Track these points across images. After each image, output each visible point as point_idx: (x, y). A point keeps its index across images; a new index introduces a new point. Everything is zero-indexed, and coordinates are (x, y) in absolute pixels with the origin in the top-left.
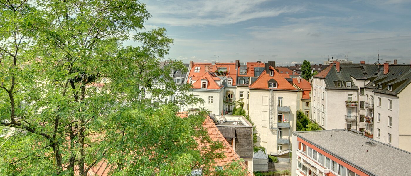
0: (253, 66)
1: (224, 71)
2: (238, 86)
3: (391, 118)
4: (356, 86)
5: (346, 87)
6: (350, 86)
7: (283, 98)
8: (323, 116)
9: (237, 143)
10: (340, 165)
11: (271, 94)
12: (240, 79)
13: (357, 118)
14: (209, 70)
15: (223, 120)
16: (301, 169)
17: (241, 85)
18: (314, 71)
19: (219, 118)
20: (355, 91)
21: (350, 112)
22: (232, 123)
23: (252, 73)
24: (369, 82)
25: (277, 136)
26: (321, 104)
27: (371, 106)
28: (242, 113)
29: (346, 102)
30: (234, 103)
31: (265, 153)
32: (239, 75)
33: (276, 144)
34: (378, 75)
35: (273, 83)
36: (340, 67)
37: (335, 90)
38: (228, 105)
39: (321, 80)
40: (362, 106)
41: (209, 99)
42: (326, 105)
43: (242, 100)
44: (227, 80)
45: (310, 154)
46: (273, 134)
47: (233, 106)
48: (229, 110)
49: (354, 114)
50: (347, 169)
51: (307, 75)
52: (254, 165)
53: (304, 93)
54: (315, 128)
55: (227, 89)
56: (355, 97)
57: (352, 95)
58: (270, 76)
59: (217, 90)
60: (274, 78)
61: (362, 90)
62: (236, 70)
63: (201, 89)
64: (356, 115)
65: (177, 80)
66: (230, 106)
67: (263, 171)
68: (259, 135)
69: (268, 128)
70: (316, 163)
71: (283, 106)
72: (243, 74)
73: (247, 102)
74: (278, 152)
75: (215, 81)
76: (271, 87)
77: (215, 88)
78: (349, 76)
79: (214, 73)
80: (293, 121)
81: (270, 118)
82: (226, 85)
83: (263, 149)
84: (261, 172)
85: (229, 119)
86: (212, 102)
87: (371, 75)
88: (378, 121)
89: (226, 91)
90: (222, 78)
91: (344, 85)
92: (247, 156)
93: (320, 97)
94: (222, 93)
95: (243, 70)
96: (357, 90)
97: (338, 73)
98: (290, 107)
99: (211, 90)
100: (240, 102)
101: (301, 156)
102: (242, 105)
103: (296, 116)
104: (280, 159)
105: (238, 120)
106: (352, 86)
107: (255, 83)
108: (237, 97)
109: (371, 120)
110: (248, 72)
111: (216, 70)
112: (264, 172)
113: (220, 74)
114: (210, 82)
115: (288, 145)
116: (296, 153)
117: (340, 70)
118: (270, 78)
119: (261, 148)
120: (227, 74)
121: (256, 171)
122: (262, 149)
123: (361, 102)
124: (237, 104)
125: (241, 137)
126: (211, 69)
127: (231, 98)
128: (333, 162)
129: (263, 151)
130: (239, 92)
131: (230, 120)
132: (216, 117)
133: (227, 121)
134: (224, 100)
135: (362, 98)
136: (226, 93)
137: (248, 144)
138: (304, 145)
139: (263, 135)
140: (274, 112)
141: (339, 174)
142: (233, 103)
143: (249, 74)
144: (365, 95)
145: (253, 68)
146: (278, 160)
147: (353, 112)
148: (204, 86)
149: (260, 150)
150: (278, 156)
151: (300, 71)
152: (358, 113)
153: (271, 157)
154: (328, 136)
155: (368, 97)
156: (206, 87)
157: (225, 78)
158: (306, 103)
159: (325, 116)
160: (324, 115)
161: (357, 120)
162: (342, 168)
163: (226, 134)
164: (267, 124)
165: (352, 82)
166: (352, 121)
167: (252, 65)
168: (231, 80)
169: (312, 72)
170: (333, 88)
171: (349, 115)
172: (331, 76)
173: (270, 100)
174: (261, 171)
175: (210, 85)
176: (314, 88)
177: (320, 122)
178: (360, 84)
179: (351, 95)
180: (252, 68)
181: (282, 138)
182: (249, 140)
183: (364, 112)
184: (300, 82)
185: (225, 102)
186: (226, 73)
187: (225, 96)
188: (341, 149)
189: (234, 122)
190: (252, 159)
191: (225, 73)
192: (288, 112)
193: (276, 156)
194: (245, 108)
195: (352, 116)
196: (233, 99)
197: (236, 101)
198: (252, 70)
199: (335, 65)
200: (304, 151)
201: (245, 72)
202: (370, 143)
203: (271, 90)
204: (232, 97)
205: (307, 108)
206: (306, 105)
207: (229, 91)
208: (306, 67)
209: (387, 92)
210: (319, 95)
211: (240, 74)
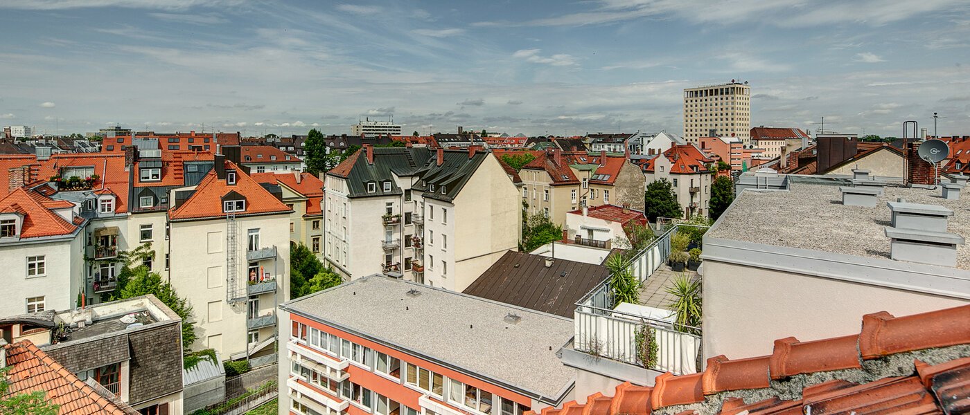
0: (180, 157)
1: (84, 174)
2: (133, 213)
3: (445, 236)
4: (398, 188)
5: (383, 191)
6: (389, 189)
7: (260, 231)
8: (345, 249)
9: (136, 371)
10: (365, 348)
11: (230, 226)
12: (139, 196)
13: (402, 241)
14: (27, 178)
15: (84, 320)
16: (298, 373)
17: (144, 209)
18: (332, 149)
19: (73, 318)
20: (397, 196)
21: (390, 234)
22: (117, 321)
23: (177, 176)
24: (418, 178)
25: (246, 313)
26: (340, 226)
27: (420, 219)
28: (151, 285)
29: (383, 217)
30: (122, 257)
31: (216, 361)
32: (138, 185)
33: (246, 332)
34: (430, 167)
35: (235, 202)
36: (374, 155)
37: (364, 199)
38: (102, 266)
39: (341, 181)
40: (408, 221)
41: (32, 266)
42: (350, 228)
43: (148, 245)
44: (96, 200)
45: (314, 340)
46: (236, 312)
47: (119, 268)
48: (107, 277)
49: (396, 236)
50: (375, 352)
51: (318, 159)
52: (187, 400)
53: (309, 204)
54: (328, 281)
55: (96, 225)
56: (398, 206)
57: (393, 204)
58: (228, 185)
59: (60, 237)
60: (238, 189)
61: (407, 193)
62: (128, 170)
64: (399, 238)
66: (110, 267)
67: (212, 404)
68: (201, 324)
69: (224, 303)
70: (326, 355)
71: (260, 247)
72: (150, 179)
73: (163, 249)
74: (249, 348)
75: (51, 211)
76: (230, 209)
77: (53, 231)
78: (388, 170)
79: (46, 186)
80: (283, 273)
81: (230, 279)
82: (95, 213)
83: (212, 354)
84: (207, 409)
85: (107, 312)
86: (41, 271)
87: (420, 166)
88: (430, 243)
89: (93, 231)
90: (77, 198)
91: (379, 188)
92: (165, 392)
93: (338, 213)
94: (80, 242)
95: (150, 170)
96: (400, 194)
97: (370, 167)
98: (276, 248)
99: (37, 238)
100: (144, 250)
101: (297, 349)
102: (148, 261)
103: (289, 262)
104: (254, 363)
105: (135, 308)
106: (392, 187)
107: (185, 204)
108: (131, 242)
109: (421, 243)
110: (164, 173)
111: (55, 174)
112: (214, 406)
113: (70, 184)
114: (31, 216)
115: (272, 326)
116: (289, 345)
117: (374, 160)
118: (228, 190)
119: (205, 353)
120: (97, 184)
122: (207, 356)
123: (406, 214)
124: (132, 260)
125: (148, 353)
127: (111, 247)
128: (354, 345)
129: (212, 360)
130: (139, 227)
131: (112, 314)
132: (62, 315)
133: (101, 317)
134: (85, 255)
135: (409, 207)
136: (92, 236)
137: (169, 364)
138: (304, 326)
139: (210, 321)
140: (238, 264)
141: (364, 363)
142: (119, 257)
143: (169, 180)
144: (412, 201)
145: (181, 164)
146: (249, 365)
147: (395, 232)
148: (8, 231)
149: (202, 359)
150: (251, 357)
151: (303, 149)
152: (402, 234)
153: (233, 364)
154: (350, 295)
155: (417, 205)
156: (18, 232)
157: (91, 197)
158: (314, 222)
159: (348, 248)
160: (346, 245)
161: (401, 246)
162: (368, 352)
163: (97, 360)
164: (222, 293)
165: (392, 181)
166: (394, 249)
167: (179, 155)
168: (110, 201)
169: (328, 152)
170: (362, 195)
171: (389, 238)
172: (357, 172)
173: (228, 239)
174: (207, 407)
175: (33, 225)
176: (327, 195)
177: (340, 260)
178: (404, 184)
179: (391, 204)
180: (178, 163)
181: (259, 316)
182: (171, 352)
183: (410, 230)
184: (301, 181)
185: (92, 260)
186: (92, 182)
187: (90, 244)
189: (123, 316)
190: (181, 394)
191: (88, 181)
192: (272, 257)
193: (245, 358)
194: (157, 267)
195: (393, 239)
196: (119, 248)
197: (130, 250)
198: (176, 168)
199: (365, 151)
200: (304, 337)
201: (157, 175)
202: (413, 292)
203: (230, 217)
204: (114, 244)
205: (316, 232)
206: (314, 227)
207: (105, 229)
208: (315, 142)
209: (441, 197)
210: (337, 208)
211: (140, 182)
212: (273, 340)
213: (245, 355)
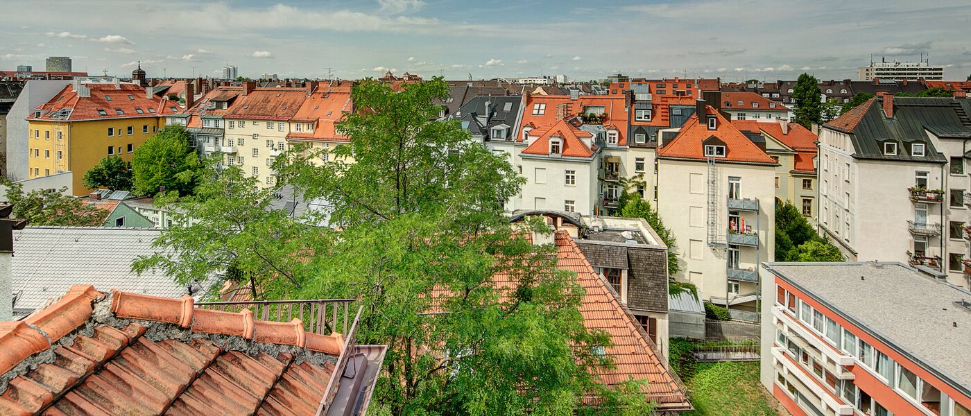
0: (667, 101)
1: (599, 112)
2: (630, 147)
4: (939, 153)
5: (910, 153)
6: (921, 154)
7: (741, 180)
8: (848, 220)
9: (632, 281)
10: (879, 352)
11: (710, 170)
12: (635, 133)
13: (944, 228)
14: (565, 113)
15: (598, 227)
16: (784, 345)
17: (639, 144)
18: (829, 96)
19: (591, 222)
20: (935, 165)
21: (922, 214)
22: (619, 233)
23: (664, 118)
25: (726, 261)
26: (841, 191)
28: (642, 211)
29: (910, 190)
30: (623, 182)
31: (697, 299)
32: (634, 123)
33: (725, 280)
35: (715, 147)
36: (894, 106)
37: (879, 162)
38: (609, 186)
39: (842, 136)
40: (959, 200)
41: (568, 177)
42: (856, 194)
43: (641, 176)
44: (606, 133)
45: (805, 316)
46: (716, 256)
47: (620, 189)
48: (612, 196)
49: (932, 220)
50: (896, 364)
51: (810, 109)
52: (672, 324)
53: (797, 159)
54: (822, 253)
55: (605, 153)
56: (935, 178)
57: (928, 174)
58: (708, 129)
59: (584, 158)
60: (718, 134)
61: (957, 162)
62: (627, 110)
63: (548, 155)
64: (940, 223)
65: (495, 132)
66: (614, 189)
67: (693, 337)
68: (684, 257)
69: (704, 244)
70: (821, 338)
71: (741, 197)
72: (643, 119)
73: (652, 181)
74: (729, 297)
75: (578, 138)
76: (710, 154)
77: (580, 153)
78: (919, 129)
79: (576, 119)
80: (767, 230)
81: (710, 222)
82: (605, 144)
83: (693, 290)
84: (688, 340)
85: (613, 224)
86: (573, 182)
89: (603, 157)
90: (593, 129)
91: (903, 150)
92: (654, 308)
93: (839, 175)
94: (595, 164)
95: (643, 111)
96: (943, 163)
97: (889, 121)
98: (758, 201)
99: (571, 157)
100: (638, 180)
101: (783, 318)
102: (641, 189)
103: (774, 219)
104: (734, 314)
105: (632, 227)
106: (927, 152)
107: (671, 144)
108: (629, 171)
110: (654, 115)
111: (581, 110)
112: (695, 341)
113: (590, 119)
114: (568, 141)
115: (754, 283)
116: (772, 311)
117: (894, 112)
118: (709, 134)
119: (687, 286)
120: (606, 120)
121: (675, 336)
122: (689, 290)
123: (953, 191)
124: (629, 186)
125: (640, 269)
126: (570, 109)
127: (615, 172)
128: (862, 342)
129: (693, 295)
130: (635, 159)
131: (616, 227)
132: (584, 218)
133: (609, 227)
134: (599, 176)
135: (958, 182)
136: (603, 162)
137: (657, 285)
138: (792, 296)
139: (692, 257)
140: (718, 208)
141: (877, 371)
142: (621, 182)
143: (657, 121)
144: (965, 174)
145: (667, 107)
146: (728, 314)
147: (931, 213)
148: (555, 149)
149: (684, 291)
150: (730, 307)
151: (790, 96)
152: (944, 217)
153: (713, 308)
154: (855, 278)
156: (561, 152)
157: (602, 130)
158: (804, 181)
159: (853, 219)
160: (849, 216)
161: (944, 235)
162: (884, 359)
163: (606, 261)
164: (703, 234)
165: (928, 143)
166: (930, 236)
167: (665, 99)
168: (614, 135)
169: (823, 100)
170: (875, 157)
171: (921, 220)
172: (867, 127)
173: (708, 183)
174: (688, 338)
175: (569, 148)
176: (823, 152)
177: (840, 232)
178: (949, 148)
179: (925, 174)
180: (665, 107)
181: (740, 268)
182: (659, 275)
183: (962, 216)
184: (788, 132)
185: (603, 180)
186: (604, 119)
187: (601, 167)
188: (885, 314)
189: (624, 231)
190: (667, 316)
191: (601, 117)
192: (754, 210)
193: (724, 306)
194: (648, 196)
195: (928, 223)
196: (620, 175)
197: (628, 178)
198: (663, 110)
199: (880, 101)
200: (793, 308)
201: (648, 116)
202: (966, 304)
203: (710, 161)
204: (617, 170)
205: (807, 193)
206: (804, 186)
207: (611, 157)
208: (807, 89)
210: (836, 169)
211: (636, 121)
212: (753, 298)
213: (724, 302)
